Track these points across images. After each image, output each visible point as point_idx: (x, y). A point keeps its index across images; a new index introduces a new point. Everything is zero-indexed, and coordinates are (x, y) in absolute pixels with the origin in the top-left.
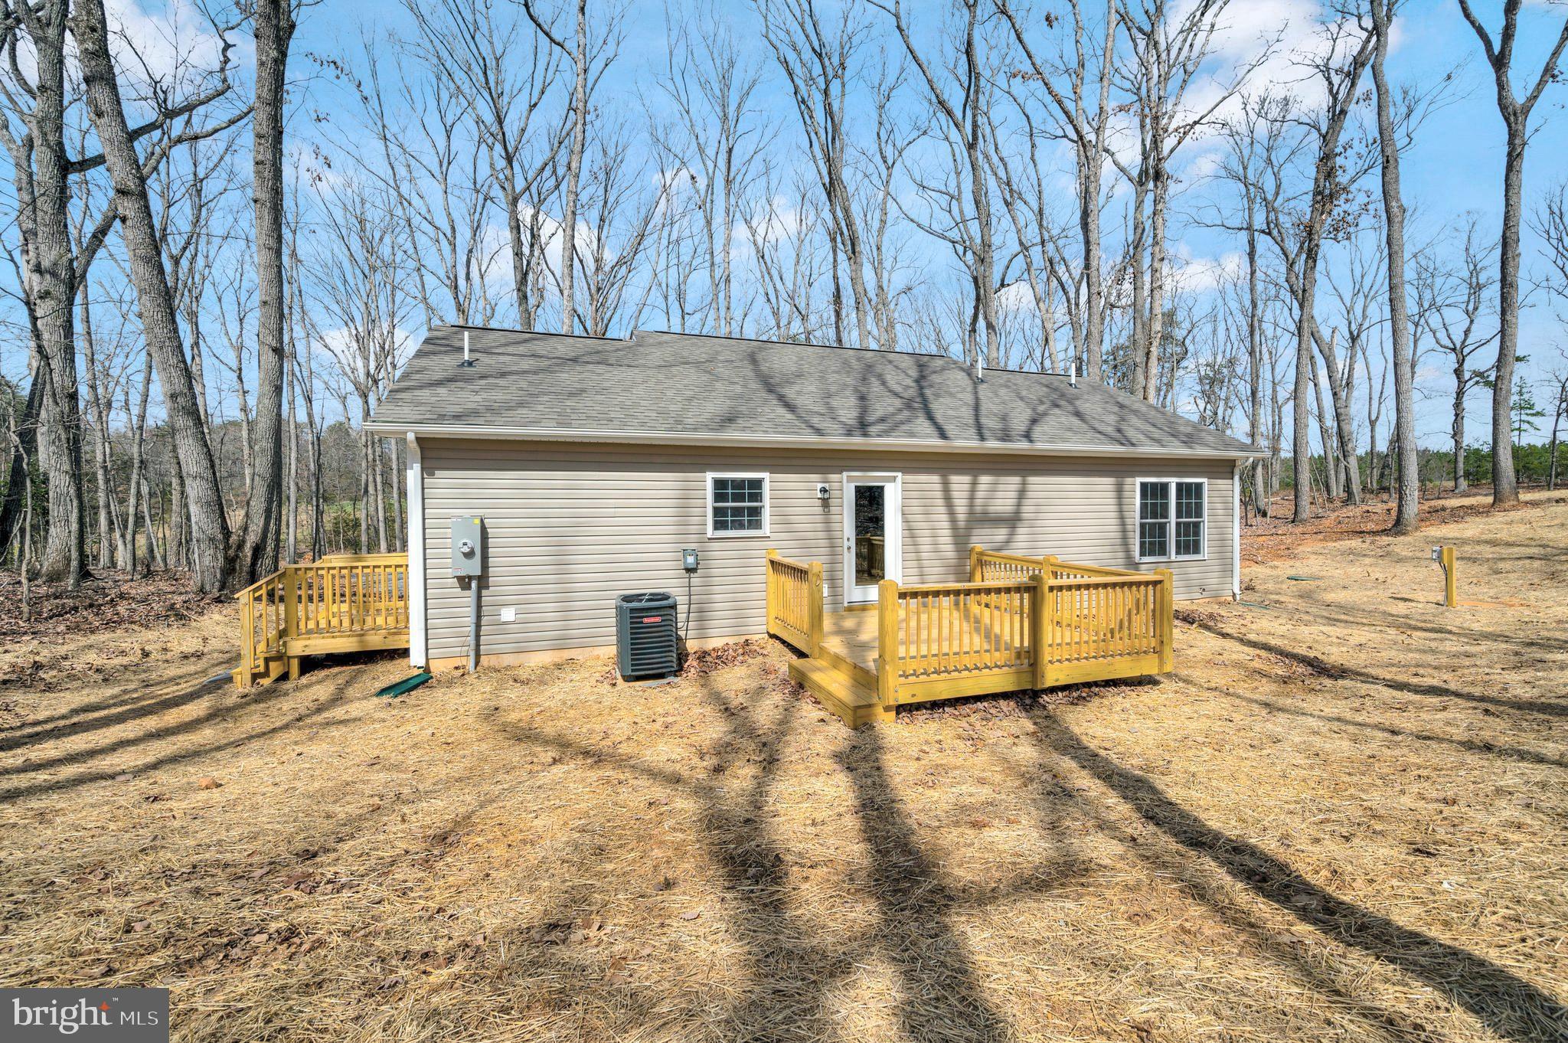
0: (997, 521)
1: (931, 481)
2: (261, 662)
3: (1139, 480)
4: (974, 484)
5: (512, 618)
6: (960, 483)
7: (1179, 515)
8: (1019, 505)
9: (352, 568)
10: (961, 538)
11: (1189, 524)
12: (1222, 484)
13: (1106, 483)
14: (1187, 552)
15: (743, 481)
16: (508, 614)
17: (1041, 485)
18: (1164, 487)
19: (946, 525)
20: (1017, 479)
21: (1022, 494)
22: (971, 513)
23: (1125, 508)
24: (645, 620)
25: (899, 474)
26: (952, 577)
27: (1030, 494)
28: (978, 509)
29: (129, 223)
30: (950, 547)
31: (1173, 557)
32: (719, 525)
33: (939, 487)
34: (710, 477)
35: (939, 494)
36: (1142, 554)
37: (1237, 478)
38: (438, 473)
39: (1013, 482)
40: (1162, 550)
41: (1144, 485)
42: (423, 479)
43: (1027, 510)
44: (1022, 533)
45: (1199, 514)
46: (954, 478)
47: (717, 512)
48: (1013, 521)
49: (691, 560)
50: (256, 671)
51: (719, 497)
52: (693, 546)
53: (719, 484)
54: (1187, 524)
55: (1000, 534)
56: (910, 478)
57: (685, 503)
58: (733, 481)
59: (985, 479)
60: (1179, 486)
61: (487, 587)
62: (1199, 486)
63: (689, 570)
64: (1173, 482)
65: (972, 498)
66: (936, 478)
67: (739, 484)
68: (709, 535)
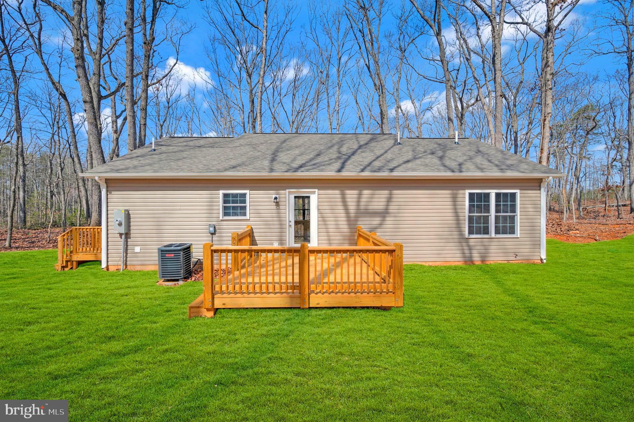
0: (374, 214)
1: (335, 193)
2: (64, 263)
3: (467, 192)
4: (360, 194)
5: (139, 251)
6: (351, 194)
7: (497, 211)
8: (387, 205)
9: (94, 229)
10: (352, 222)
11: (506, 216)
12: (532, 193)
13: (445, 194)
14: (504, 232)
15: (237, 194)
16: (137, 249)
17: (400, 195)
18: (487, 196)
19: (343, 215)
20: (387, 192)
21: (389, 200)
22: (358, 209)
23: (458, 207)
24: (167, 255)
25: (316, 190)
26: (347, 242)
27: (394, 200)
28: (362, 207)
29: (87, 112)
30: (346, 226)
31: (493, 235)
32: (226, 214)
33: (339, 196)
34: (221, 192)
35: (339, 200)
36: (470, 232)
37: (542, 189)
38: (113, 193)
39: (383, 194)
40: (486, 231)
41: (471, 195)
42: (107, 195)
43: (393, 208)
44: (389, 221)
45: (513, 210)
46: (348, 192)
47: (225, 208)
48: (384, 214)
49: (212, 229)
50: (63, 265)
51: (225, 202)
52: (214, 223)
53: (225, 195)
54: (505, 218)
55: (376, 221)
56: (322, 192)
57: (211, 205)
58: (232, 194)
59: (366, 192)
60: (498, 195)
61: (130, 238)
62: (513, 195)
63: (212, 234)
64: (493, 193)
65: (359, 202)
66: (337, 192)
67: (235, 196)
68: (221, 218)
